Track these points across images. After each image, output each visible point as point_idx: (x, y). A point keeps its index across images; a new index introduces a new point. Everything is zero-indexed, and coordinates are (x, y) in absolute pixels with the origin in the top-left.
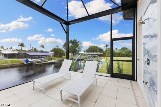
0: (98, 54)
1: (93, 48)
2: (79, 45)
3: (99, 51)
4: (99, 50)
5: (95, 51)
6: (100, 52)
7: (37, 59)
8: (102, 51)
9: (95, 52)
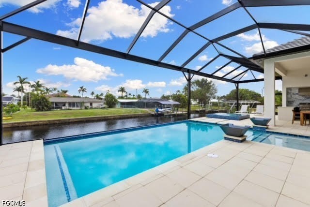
0: (251, 102)
1: (240, 93)
2: (212, 88)
3: (252, 98)
4: (252, 95)
5: (244, 97)
6: (254, 100)
7: (167, 109)
8: (258, 98)
9: (244, 100)
